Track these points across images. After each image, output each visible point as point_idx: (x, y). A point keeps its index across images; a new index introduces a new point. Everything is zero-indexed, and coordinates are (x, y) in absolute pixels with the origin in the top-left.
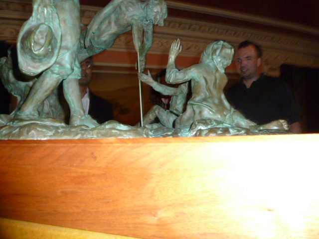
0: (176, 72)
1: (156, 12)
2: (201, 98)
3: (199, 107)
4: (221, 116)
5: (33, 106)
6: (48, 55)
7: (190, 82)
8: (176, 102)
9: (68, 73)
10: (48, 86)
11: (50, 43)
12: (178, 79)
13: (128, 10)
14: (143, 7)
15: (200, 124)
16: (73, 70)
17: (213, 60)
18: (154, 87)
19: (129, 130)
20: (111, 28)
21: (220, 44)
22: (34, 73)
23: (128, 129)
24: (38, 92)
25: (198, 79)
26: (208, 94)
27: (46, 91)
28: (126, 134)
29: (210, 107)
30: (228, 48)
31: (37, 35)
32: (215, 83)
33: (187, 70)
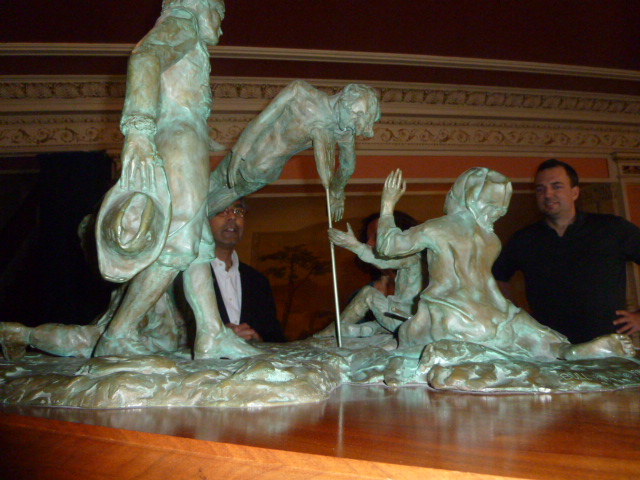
0: (397, 234)
1: (357, 114)
2: (445, 289)
3: (441, 309)
4: (487, 327)
5: (128, 322)
6: (145, 247)
7: (424, 253)
8: (407, 281)
9: (189, 261)
10: (154, 287)
11: (148, 228)
12: (399, 250)
13: (304, 114)
14: (332, 104)
15: (438, 352)
16: (196, 254)
17: (467, 208)
18: (359, 255)
19: (291, 380)
20: (275, 147)
21: (481, 176)
22: (125, 279)
23: (288, 379)
24: (137, 298)
25: (437, 250)
26: (458, 281)
27: (151, 296)
28: (284, 390)
29: (462, 309)
30: (498, 183)
31: (128, 216)
32: (473, 257)
33: (416, 231)
